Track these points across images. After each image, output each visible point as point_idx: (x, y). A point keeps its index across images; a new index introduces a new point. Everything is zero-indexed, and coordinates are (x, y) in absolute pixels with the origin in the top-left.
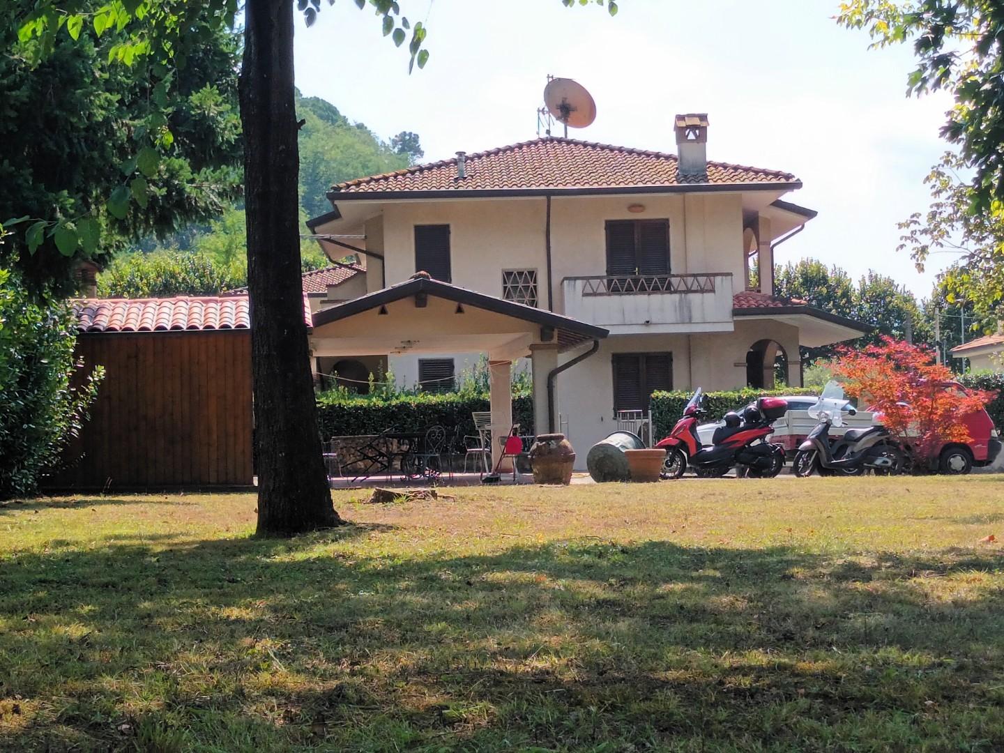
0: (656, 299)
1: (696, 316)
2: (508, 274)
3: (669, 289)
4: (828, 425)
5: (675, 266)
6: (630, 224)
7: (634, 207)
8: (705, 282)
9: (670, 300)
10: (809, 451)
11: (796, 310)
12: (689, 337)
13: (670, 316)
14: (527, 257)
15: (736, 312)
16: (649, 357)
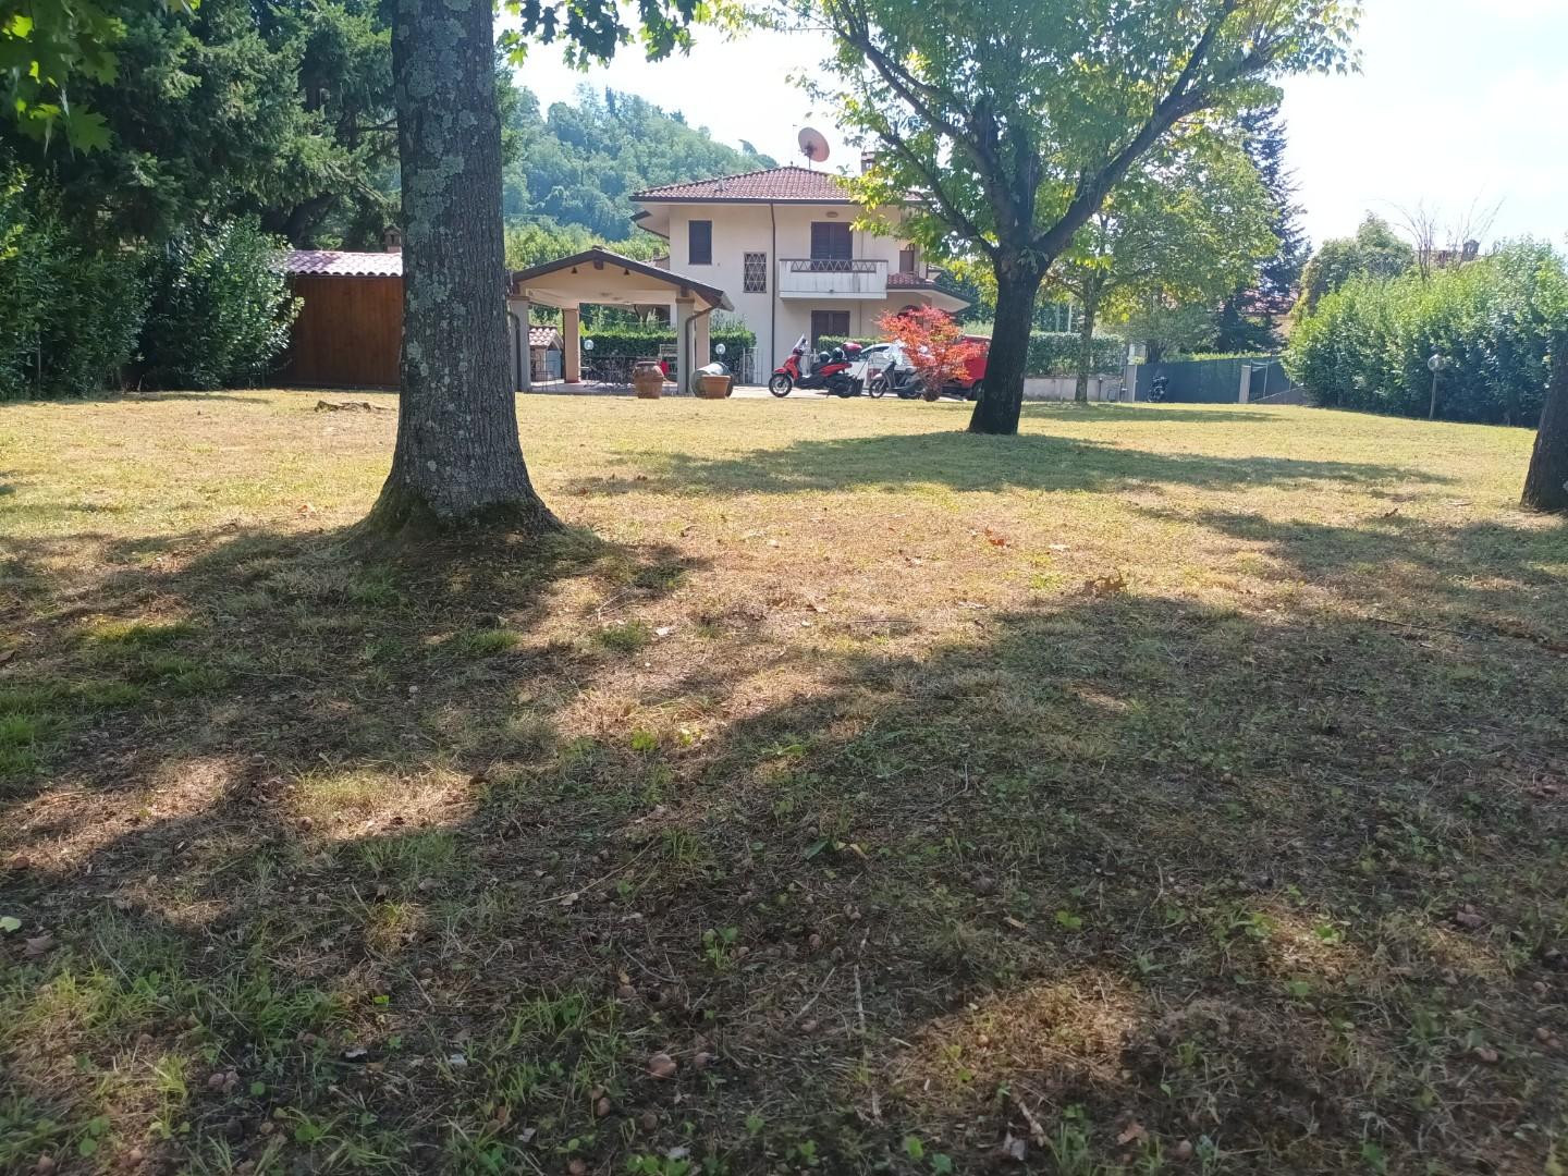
0: (838, 276)
1: (863, 289)
2: (748, 256)
3: (848, 269)
4: (894, 364)
5: (855, 255)
6: (827, 225)
7: (832, 214)
8: (870, 265)
9: (847, 276)
10: (880, 380)
11: (927, 287)
12: (861, 302)
13: (847, 288)
14: (760, 244)
15: (888, 287)
16: (836, 314)
